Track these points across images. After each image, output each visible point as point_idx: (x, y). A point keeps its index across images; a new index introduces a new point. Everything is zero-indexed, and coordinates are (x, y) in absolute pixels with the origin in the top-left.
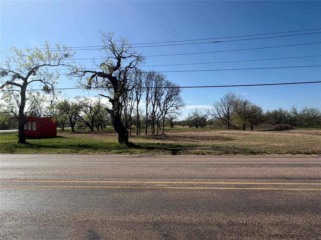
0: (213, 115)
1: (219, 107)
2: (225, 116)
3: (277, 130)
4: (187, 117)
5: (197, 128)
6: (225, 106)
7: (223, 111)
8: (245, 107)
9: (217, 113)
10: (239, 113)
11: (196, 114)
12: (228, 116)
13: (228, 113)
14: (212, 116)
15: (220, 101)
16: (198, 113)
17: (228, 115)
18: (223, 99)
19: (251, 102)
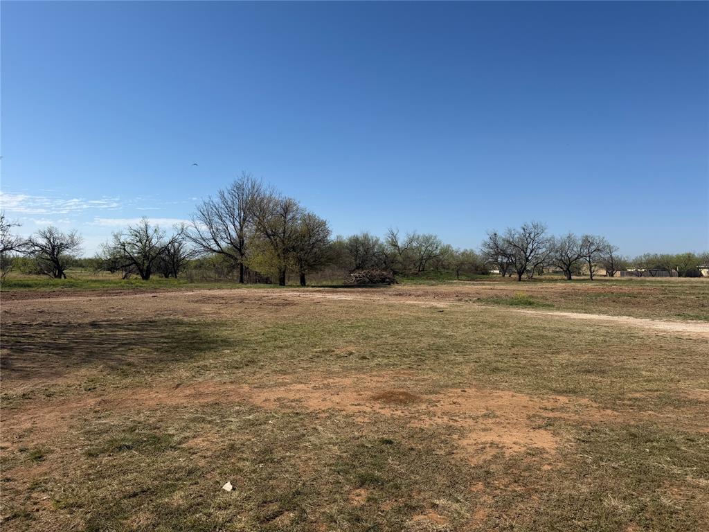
0: (195, 240)
1: (216, 219)
2: (232, 243)
3: (361, 284)
4: (112, 243)
5: (146, 277)
6: (233, 215)
7: (226, 231)
8: (285, 217)
9: (209, 235)
10: (269, 236)
11: (143, 237)
12: (239, 246)
13: (240, 237)
14: (194, 244)
15: (217, 200)
16: (150, 232)
17: (242, 242)
18: (226, 195)
19: (301, 205)
